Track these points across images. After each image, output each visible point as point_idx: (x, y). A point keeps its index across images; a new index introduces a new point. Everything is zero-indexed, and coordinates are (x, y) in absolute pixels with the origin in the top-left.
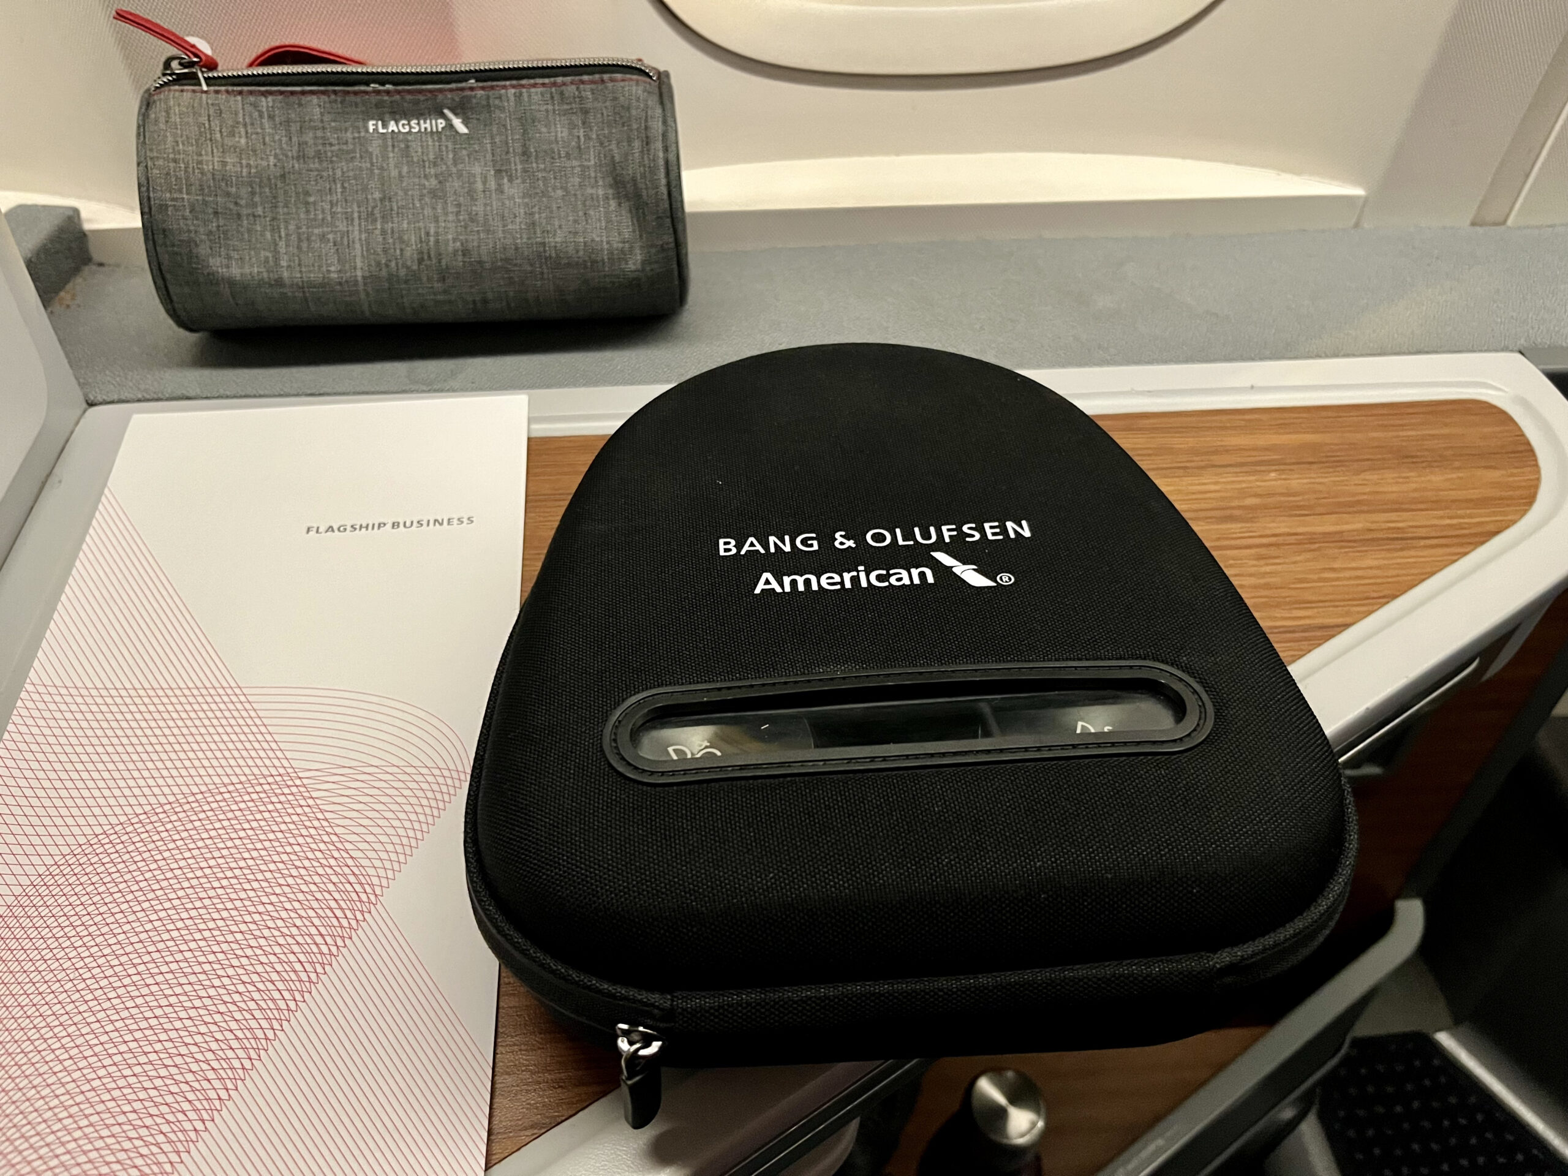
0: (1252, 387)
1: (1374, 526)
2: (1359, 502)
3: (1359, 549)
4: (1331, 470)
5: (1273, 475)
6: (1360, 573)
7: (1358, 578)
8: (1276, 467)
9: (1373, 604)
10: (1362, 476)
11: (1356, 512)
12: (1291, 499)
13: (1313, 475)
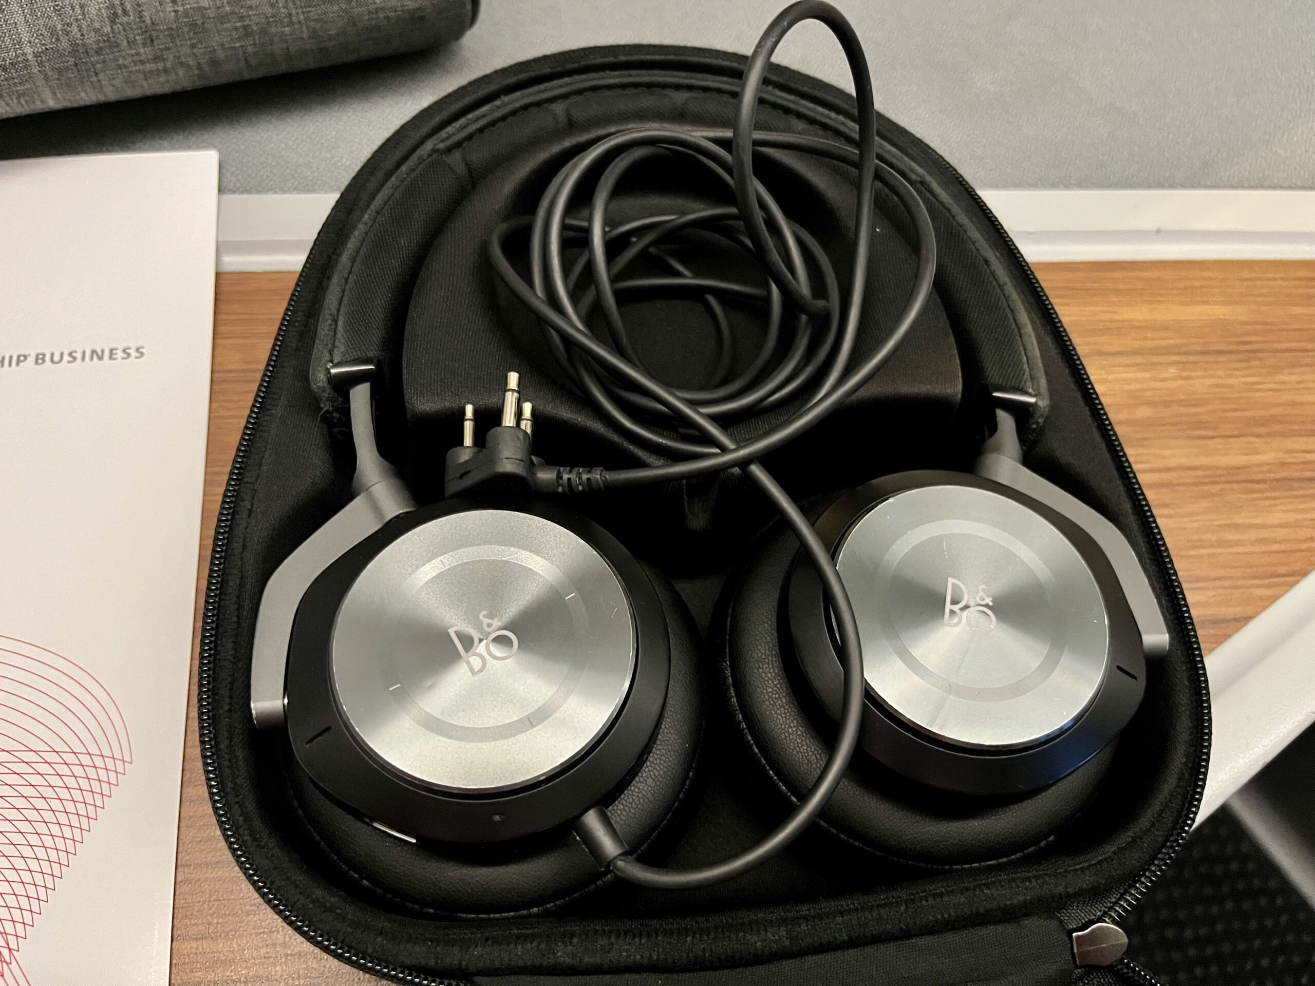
0: (1158, 231)
1: (1288, 458)
2: (1273, 419)
3: (1267, 494)
4: (1243, 365)
5: (1173, 370)
6: (1264, 534)
7: (1263, 541)
8: (1177, 358)
9: (1277, 585)
10: (1280, 377)
11: (1269, 435)
12: (1193, 410)
13: (1221, 373)
